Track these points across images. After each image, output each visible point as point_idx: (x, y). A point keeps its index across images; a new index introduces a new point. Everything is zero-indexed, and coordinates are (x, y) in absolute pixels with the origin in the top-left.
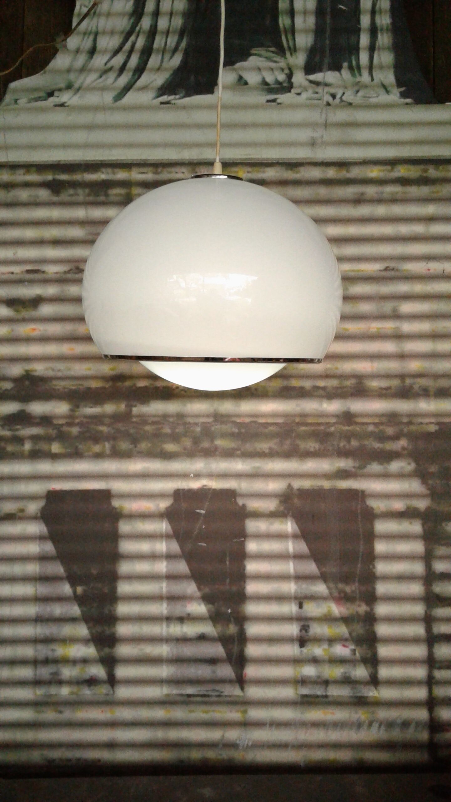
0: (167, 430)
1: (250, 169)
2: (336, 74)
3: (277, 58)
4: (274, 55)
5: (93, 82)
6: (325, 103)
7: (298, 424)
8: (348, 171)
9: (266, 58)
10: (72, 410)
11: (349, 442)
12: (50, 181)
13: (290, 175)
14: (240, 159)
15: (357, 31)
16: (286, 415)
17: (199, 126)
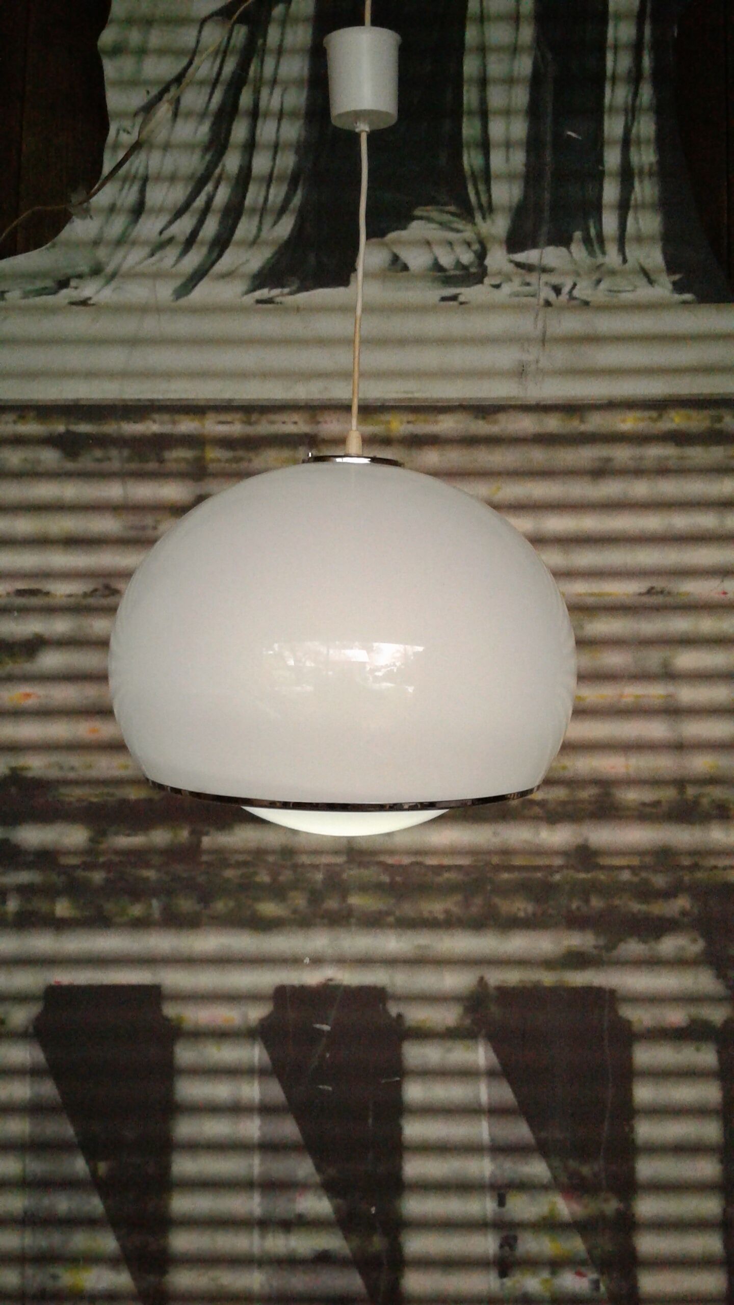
0: (264, 877)
1: (411, 417)
2: (563, 250)
3: (460, 225)
4: (455, 219)
5: (140, 262)
6: (542, 302)
7: (498, 868)
8: (582, 421)
9: (441, 224)
10: (92, 840)
11: (587, 901)
12: (60, 436)
13: (481, 427)
14: (395, 400)
15: (598, 177)
16: (473, 852)
17: (322, 342)
